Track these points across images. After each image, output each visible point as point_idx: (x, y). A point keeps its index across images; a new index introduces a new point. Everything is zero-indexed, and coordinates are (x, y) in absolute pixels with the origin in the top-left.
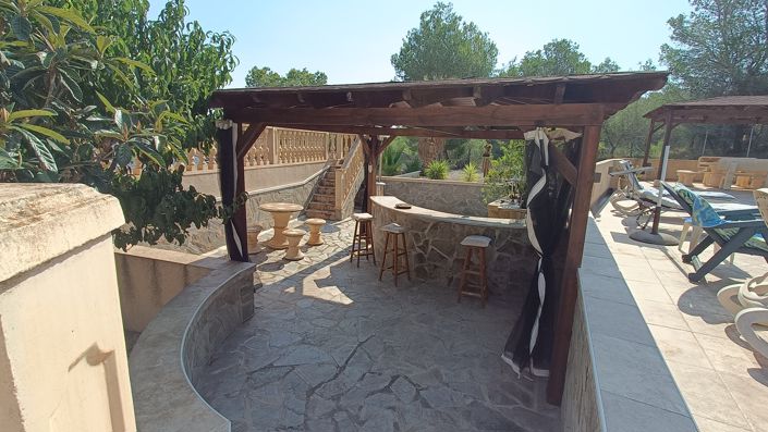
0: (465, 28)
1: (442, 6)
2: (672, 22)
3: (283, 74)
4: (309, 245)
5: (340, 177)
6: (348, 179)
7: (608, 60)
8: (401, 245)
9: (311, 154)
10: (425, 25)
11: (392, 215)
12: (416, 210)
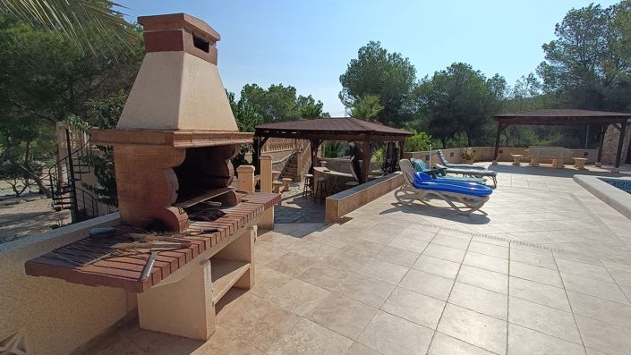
0: (390, 57)
1: (372, 43)
2: (545, 47)
3: (266, 88)
4: (283, 191)
5: (300, 158)
6: (305, 159)
7: (497, 75)
8: (324, 187)
9: (285, 146)
10: (361, 57)
11: (322, 174)
12: (332, 172)
